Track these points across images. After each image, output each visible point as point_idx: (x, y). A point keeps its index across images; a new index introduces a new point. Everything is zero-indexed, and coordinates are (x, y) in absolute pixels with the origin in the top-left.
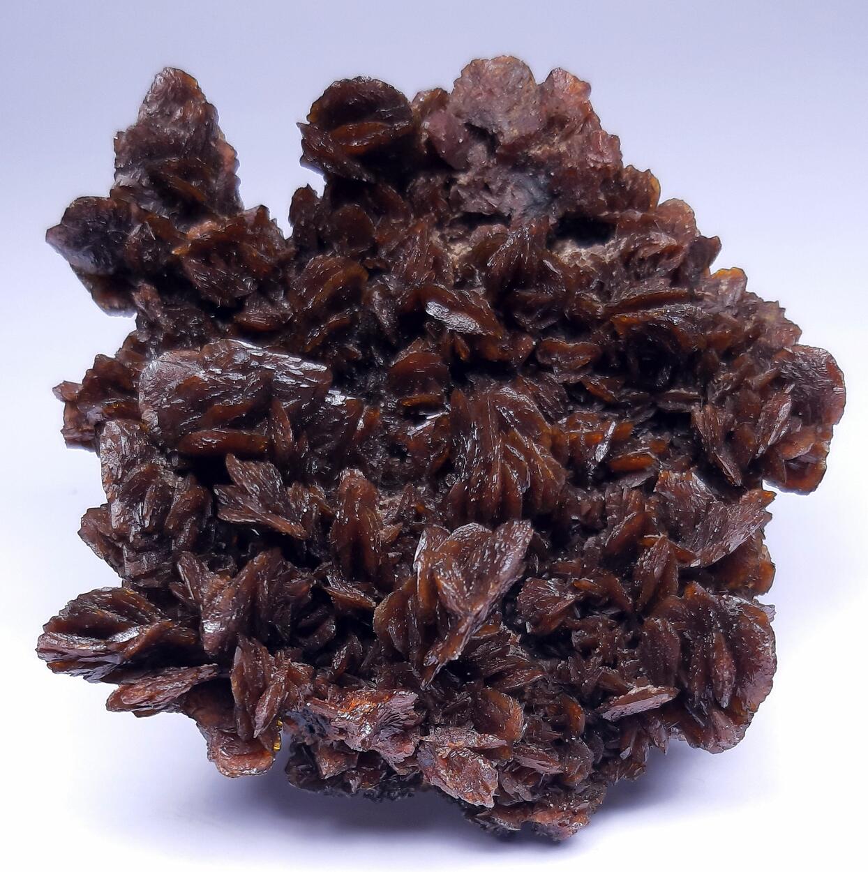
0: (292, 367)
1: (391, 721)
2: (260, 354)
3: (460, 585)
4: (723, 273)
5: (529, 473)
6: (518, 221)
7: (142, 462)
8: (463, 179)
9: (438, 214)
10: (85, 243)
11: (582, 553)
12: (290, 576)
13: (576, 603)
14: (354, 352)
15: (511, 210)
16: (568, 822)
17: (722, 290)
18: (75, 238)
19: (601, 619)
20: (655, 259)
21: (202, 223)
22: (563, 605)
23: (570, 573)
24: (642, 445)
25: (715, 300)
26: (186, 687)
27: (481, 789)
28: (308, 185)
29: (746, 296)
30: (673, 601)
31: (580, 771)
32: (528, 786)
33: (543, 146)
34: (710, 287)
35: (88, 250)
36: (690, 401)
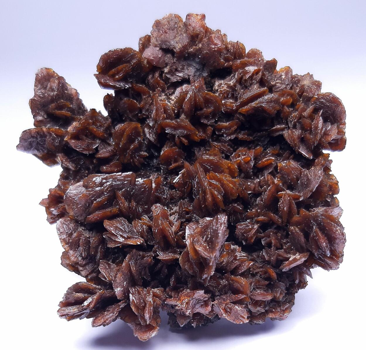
0: (119, 177)
1: (198, 301)
2: (105, 176)
3: (205, 247)
4: (281, 70)
5: (222, 188)
6: (192, 79)
7: (74, 232)
8: (166, 70)
9: (161, 87)
10: (32, 147)
11: (257, 205)
12: (143, 257)
13: (259, 227)
14: (145, 155)
15: (189, 76)
16: (282, 315)
17: (283, 78)
18: (27, 146)
19: (270, 231)
20: (251, 77)
21: (72, 124)
22: (254, 231)
23: (254, 216)
24: (268, 153)
25: (281, 84)
26: (116, 314)
27: (241, 318)
28: (108, 94)
29: (293, 77)
30: (296, 218)
31: (281, 294)
32: (261, 307)
33: (193, 47)
34: (278, 78)
35: (33, 149)
36: (283, 129)
